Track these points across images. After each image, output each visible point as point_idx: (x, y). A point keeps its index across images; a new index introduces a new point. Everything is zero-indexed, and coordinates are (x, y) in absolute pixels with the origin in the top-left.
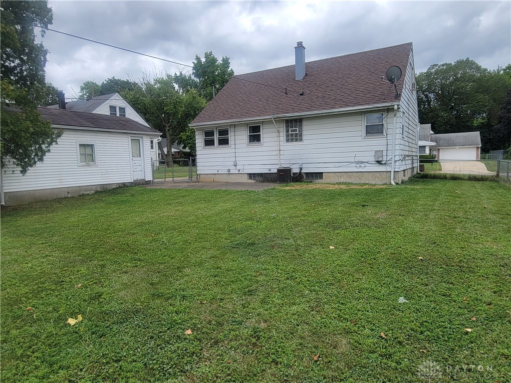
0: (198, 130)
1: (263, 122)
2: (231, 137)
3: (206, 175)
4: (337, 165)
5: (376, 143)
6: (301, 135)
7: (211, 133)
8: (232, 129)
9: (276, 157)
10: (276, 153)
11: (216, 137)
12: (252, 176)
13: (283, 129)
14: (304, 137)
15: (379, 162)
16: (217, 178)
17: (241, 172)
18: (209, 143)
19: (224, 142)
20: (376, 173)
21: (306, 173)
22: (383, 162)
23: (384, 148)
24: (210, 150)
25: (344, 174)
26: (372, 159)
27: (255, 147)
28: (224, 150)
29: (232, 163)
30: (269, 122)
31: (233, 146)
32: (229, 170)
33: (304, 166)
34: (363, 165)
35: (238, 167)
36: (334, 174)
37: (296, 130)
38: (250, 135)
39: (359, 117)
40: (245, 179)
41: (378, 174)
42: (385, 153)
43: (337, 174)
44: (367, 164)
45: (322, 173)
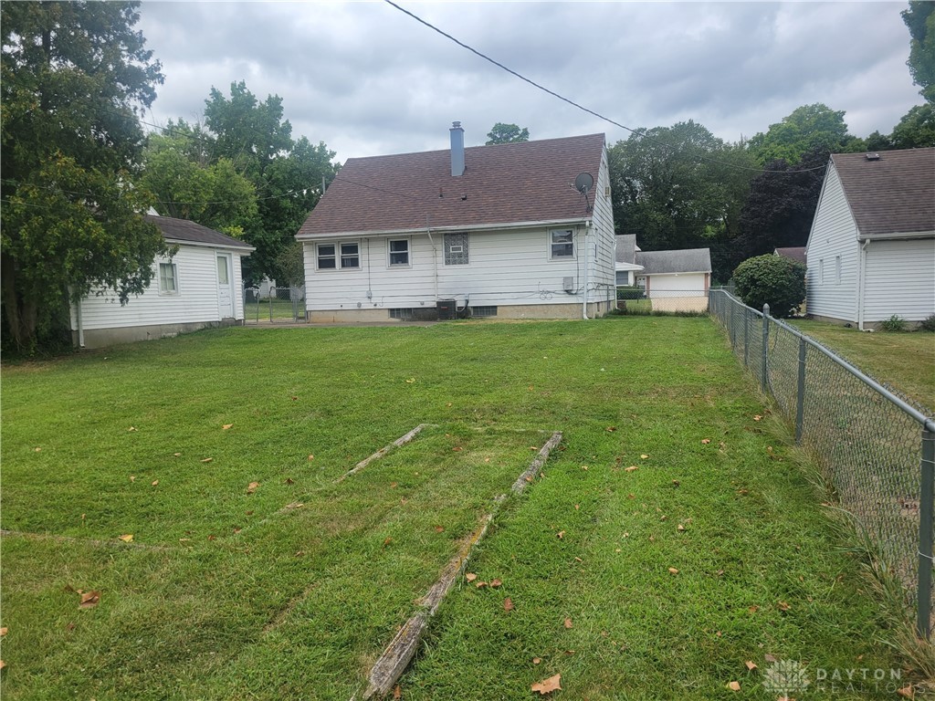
0: (307, 244)
1: (412, 236)
2: (362, 255)
3: (321, 313)
4: (516, 296)
5: (565, 267)
6: (467, 256)
7: (331, 250)
8: (365, 245)
9: (431, 286)
10: (431, 279)
11: (338, 256)
12: (394, 312)
13: (441, 247)
14: (471, 259)
15: (568, 292)
16: (340, 317)
17: (377, 307)
18: (326, 264)
19: (351, 263)
20: (565, 306)
21: (474, 307)
22: (574, 292)
23: (574, 274)
24: (327, 274)
25: (525, 307)
26: (560, 288)
27: (400, 272)
28: (351, 274)
29: (365, 294)
30: (423, 236)
31: (366, 270)
32: (359, 305)
33: (471, 298)
34: (548, 296)
35: (374, 300)
36: (512, 308)
37: (459, 249)
38: (391, 254)
39: (543, 234)
40: (386, 317)
41: (567, 307)
42: (575, 279)
43: (516, 308)
44: (554, 295)
45: (496, 307)
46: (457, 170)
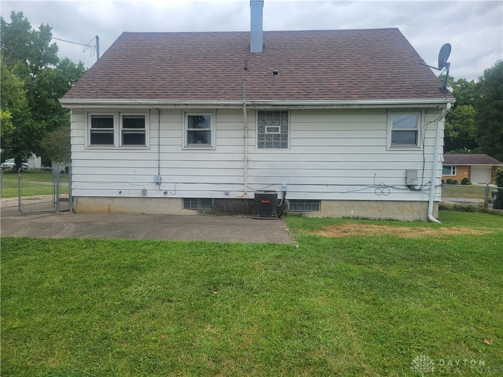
0: (77, 112)
1: (217, 111)
2: (150, 130)
3: (91, 200)
4: (345, 189)
5: (408, 158)
6: (285, 137)
7: (108, 122)
8: (154, 118)
9: (239, 172)
10: (239, 165)
11: (118, 130)
12: (189, 202)
13: (253, 125)
14: (291, 142)
15: (411, 187)
16: (117, 206)
17: (169, 195)
18: (101, 139)
19: (135, 139)
20: (405, 204)
21: (291, 201)
22: (417, 188)
23: (419, 166)
24: (102, 153)
25: (355, 203)
26: (402, 182)
27: (199, 154)
28: (134, 153)
29: (152, 179)
31: (155, 149)
32: (144, 191)
33: (289, 189)
34: (385, 190)
35: (164, 187)
36: (339, 204)
37: (277, 129)
38: (189, 132)
39: (383, 117)
40: (178, 209)
41: (408, 206)
42: (420, 174)
43: (344, 203)
44: (392, 190)
45: (319, 201)
46: (257, 48)
